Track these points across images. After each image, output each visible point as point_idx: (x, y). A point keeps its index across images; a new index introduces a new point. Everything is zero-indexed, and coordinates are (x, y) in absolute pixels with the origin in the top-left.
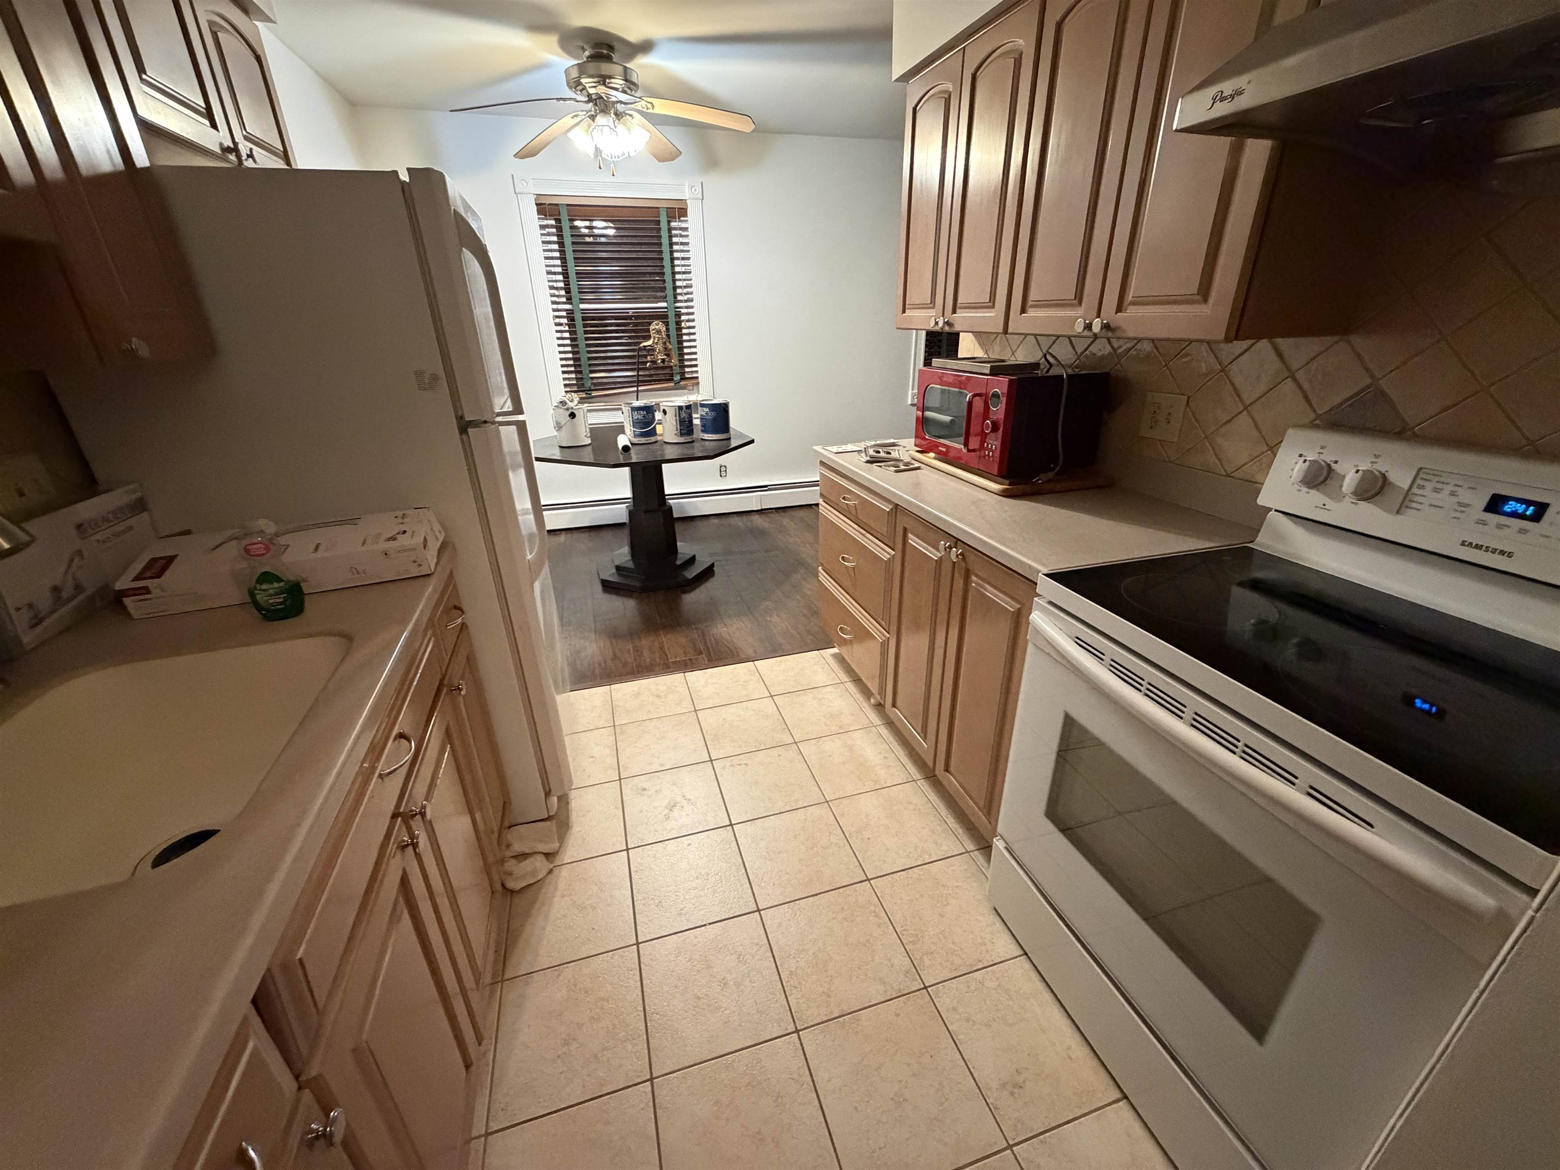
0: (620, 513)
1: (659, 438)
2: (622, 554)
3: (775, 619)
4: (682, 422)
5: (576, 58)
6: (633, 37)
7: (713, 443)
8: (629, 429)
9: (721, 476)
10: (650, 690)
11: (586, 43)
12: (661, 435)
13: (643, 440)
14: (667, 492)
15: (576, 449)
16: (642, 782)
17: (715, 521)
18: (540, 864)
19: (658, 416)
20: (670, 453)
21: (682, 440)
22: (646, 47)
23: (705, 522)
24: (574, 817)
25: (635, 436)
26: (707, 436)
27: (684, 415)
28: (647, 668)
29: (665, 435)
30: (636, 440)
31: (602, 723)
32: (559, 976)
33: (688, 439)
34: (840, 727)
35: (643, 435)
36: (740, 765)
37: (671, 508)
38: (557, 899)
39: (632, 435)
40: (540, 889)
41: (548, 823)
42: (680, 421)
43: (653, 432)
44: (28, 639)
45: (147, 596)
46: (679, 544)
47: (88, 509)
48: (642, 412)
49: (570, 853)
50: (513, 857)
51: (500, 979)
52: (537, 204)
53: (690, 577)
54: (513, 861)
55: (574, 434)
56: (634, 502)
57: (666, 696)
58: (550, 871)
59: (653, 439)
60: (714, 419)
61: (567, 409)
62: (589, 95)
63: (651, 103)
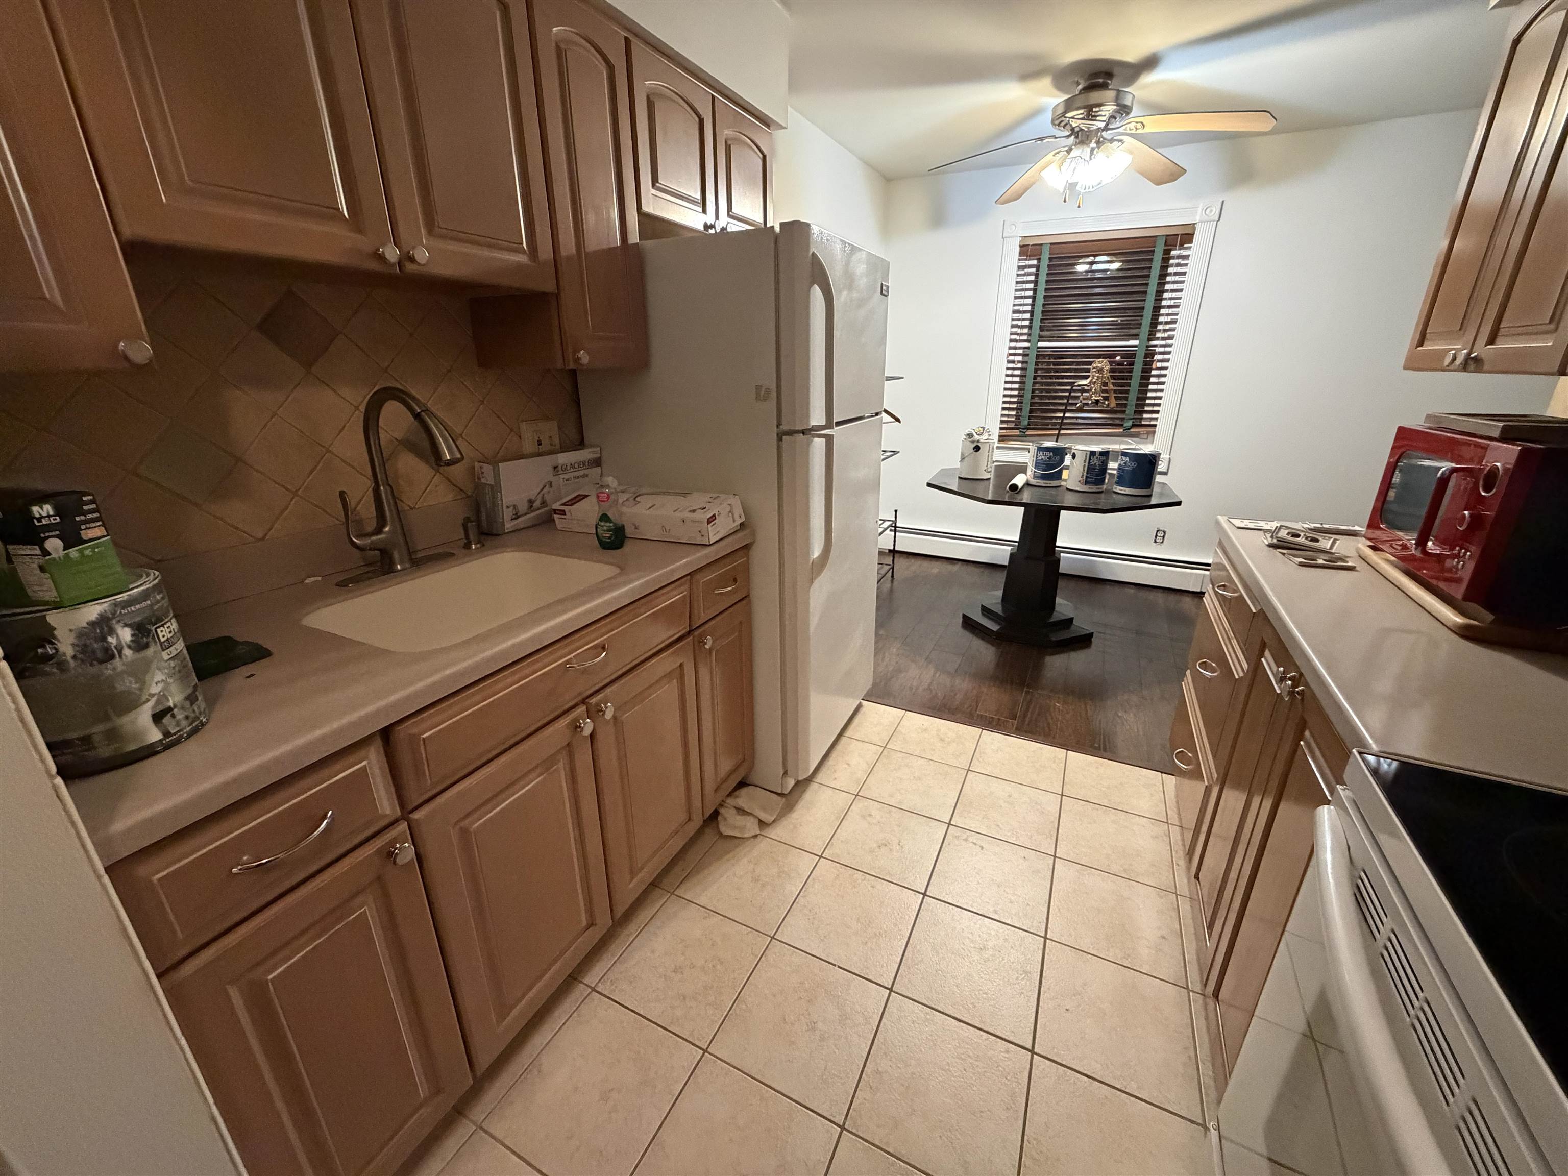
0: (1003, 554)
1: (1063, 483)
2: (994, 597)
3: (1130, 717)
4: (1090, 469)
5: (1067, 93)
6: (1131, 56)
7: (1125, 498)
8: (1031, 469)
9: (1155, 542)
10: (939, 730)
11: (1081, 76)
12: (1065, 480)
13: (1042, 483)
14: (1058, 544)
15: (974, 482)
16: (874, 808)
17: (1131, 591)
18: (751, 827)
19: (1068, 460)
20: (1070, 500)
21: (1085, 488)
22: (1150, 63)
23: (1117, 589)
24: (801, 804)
25: (1035, 477)
26: (1119, 489)
27: (1095, 461)
28: (949, 710)
29: (1069, 482)
30: (1033, 482)
31: (876, 739)
32: (705, 918)
33: (1094, 488)
34: (1125, 870)
35: (1044, 477)
36: (975, 844)
37: (1059, 560)
38: (745, 860)
39: (1032, 476)
40: (737, 846)
41: (779, 798)
42: (1088, 468)
43: (1058, 475)
44: (509, 526)
45: (563, 516)
46: (1058, 600)
47: (563, 458)
48: (1048, 454)
49: (778, 832)
50: (735, 808)
51: (672, 891)
52: (1021, 246)
53: (1054, 639)
54: (734, 811)
55: (976, 466)
56: (1019, 545)
57: (949, 743)
58: (756, 836)
59: (1054, 483)
60: (1133, 471)
61: (973, 442)
62: (1073, 129)
63: (1142, 123)
